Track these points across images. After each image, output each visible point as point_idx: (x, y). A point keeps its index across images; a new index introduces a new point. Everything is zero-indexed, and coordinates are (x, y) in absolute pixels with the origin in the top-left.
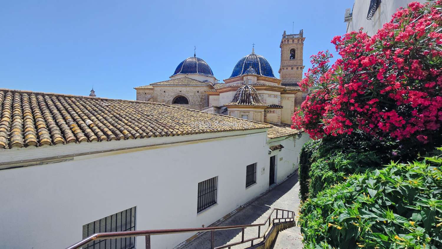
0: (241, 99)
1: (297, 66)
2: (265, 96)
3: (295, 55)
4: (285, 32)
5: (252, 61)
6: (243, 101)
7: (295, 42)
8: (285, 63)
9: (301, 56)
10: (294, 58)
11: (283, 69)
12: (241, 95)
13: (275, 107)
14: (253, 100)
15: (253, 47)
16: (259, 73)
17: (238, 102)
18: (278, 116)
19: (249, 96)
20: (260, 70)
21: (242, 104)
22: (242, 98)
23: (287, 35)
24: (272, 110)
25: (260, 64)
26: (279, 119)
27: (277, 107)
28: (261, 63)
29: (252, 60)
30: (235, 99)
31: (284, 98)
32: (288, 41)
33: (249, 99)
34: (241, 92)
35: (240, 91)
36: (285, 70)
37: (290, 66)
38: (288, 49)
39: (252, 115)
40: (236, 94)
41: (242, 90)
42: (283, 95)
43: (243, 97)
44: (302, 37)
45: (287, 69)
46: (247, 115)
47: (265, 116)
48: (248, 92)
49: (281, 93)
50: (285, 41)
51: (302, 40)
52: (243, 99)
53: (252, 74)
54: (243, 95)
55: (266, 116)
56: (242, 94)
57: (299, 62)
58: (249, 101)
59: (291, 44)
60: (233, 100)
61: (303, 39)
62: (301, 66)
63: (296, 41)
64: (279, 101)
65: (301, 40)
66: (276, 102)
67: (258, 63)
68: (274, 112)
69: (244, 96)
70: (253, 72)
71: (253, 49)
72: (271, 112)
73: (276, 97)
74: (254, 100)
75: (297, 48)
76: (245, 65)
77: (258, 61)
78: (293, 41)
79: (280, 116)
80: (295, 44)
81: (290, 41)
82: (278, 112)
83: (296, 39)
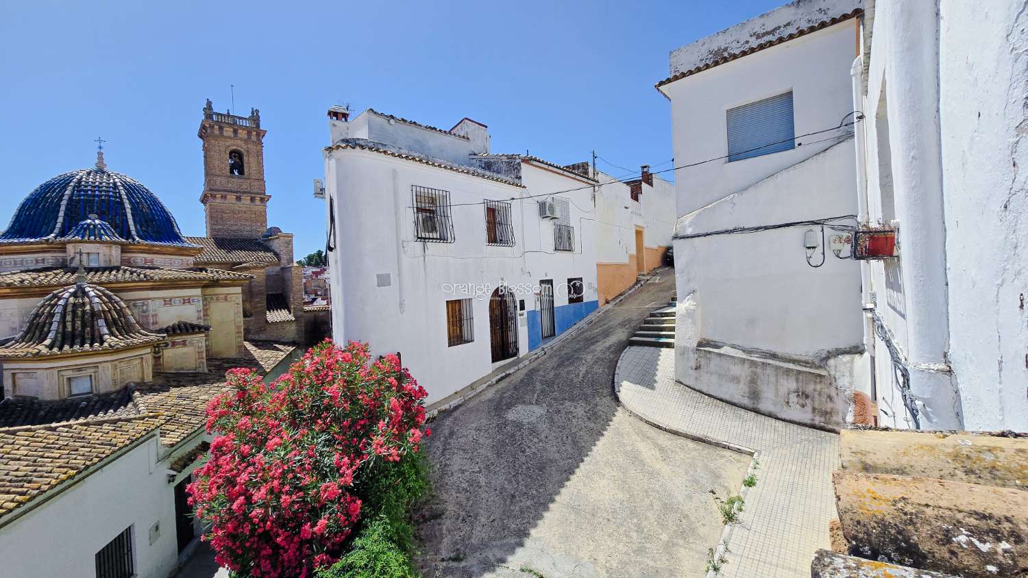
0: (61, 330)
1: (250, 193)
2: (152, 306)
3: (242, 166)
4: (209, 104)
5: (97, 196)
6: (67, 338)
7: (239, 136)
8: (218, 182)
9: (261, 171)
10: (241, 172)
11: (214, 197)
12: (57, 318)
13: (187, 331)
14: (109, 329)
15: (100, 148)
16: (126, 233)
17: (48, 342)
18: (199, 353)
19: (92, 318)
20: (131, 222)
21: (66, 347)
22: (65, 327)
23: (218, 114)
24: (178, 339)
25: (127, 206)
26: (203, 358)
27: (193, 330)
28: (131, 203)
29: (97, 193)
30: (35, 330)
31: (214, 297)
32: (221, 128)
33: (92, 327)
34: (58, 310)
35: (52, 306)
36: (218, 200)
37: (231, 192)
38: (223, 149)
39: (110, 372)
40: (37, 315)
41: (61, 302)
42: (210, 292)
43: (69, 326)
44: (258, 126)
45: (224, 197)
46: (91, 376)
47: (157, 359)
48: (88, 307)
49: (202, 290)
50: (212, 127)
51: (258, 135)
52: (69, 328)
53: (101, 238)
54: (69, 318)
55: (159, 357)
56: (64, 315)
57: (256, 183)
58: (93, 335)
59: (229, 138)
60: (27, 333)
61: (260, 134)
62: (262, 196)
63: (242, 134)
65: (255, 133)
66: (190, 314)
67: (122, 203)
68: (184, 343)
69: (73, 321)
70: (102, 231)
71: (100, 154)
72: (174, 344)
73: (189, 302)
74: (114, 329)
75: (248, 151)
76: (68, 204)
77: (120, 197)
78: (235, 132)
79: (202, 350)
80: (241, 139)
81: (228, 131)
82: (198, 341)
83: (241, 127)
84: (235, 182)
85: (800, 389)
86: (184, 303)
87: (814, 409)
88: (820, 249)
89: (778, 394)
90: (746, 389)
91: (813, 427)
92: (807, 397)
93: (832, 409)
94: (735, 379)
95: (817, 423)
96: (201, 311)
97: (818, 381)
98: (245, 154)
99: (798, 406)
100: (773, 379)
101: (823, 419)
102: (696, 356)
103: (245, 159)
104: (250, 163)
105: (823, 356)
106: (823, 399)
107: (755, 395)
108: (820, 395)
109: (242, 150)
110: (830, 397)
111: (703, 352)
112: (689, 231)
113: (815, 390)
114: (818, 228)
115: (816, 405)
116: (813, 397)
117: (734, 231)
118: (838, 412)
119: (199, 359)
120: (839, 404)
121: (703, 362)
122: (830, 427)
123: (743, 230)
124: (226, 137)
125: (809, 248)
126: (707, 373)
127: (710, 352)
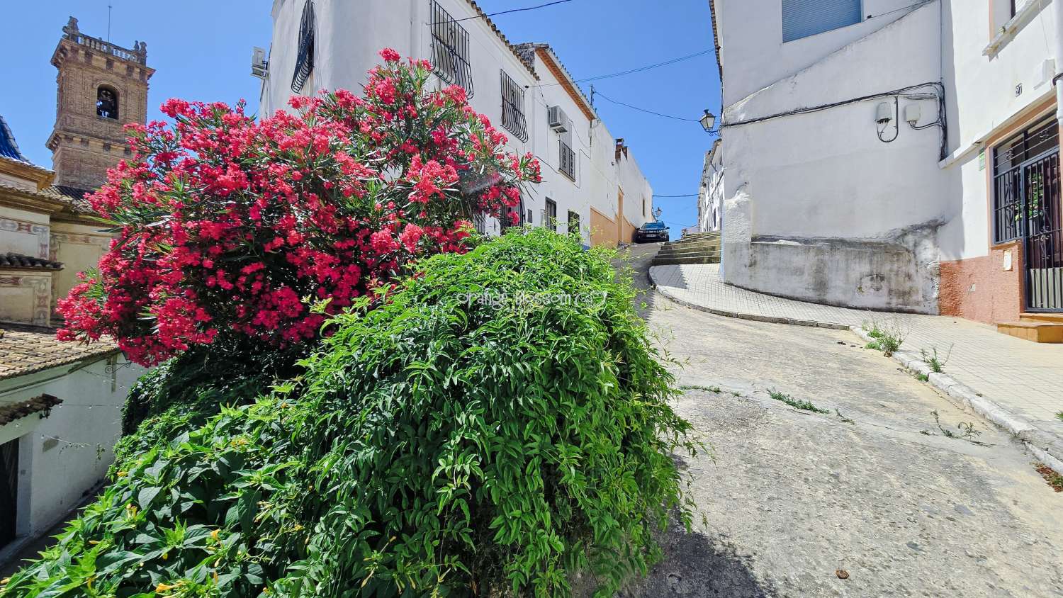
3: (116, 108)
4: (73, 22)
7: (115, 69)
8: (77, 122)
10: (114, 115)
11: (70, 139)
18: (40, 298)
23: (85, 37)
24: (6, 275)
26: (46, 307)
27: (33, 265)
31: (68, 236)
32: (88, 55)
36: (76, 145)
37: (97, 137)
38: (89, 81)
42: (62, 226)
44: (143, 62)
45: (85, 142)
49: (52, 220)
50: (75, 51)
59: (103, 70)
61: (146, 73)
64: (44, 246)
65: (138, 70)
66: (30, 245)
68: (15, 282)
75: (125, 91)
78: (109, 62)
79: (45, 294)
80: (117, 74)
81: (98, 61)
82: (40, 282)
83: (119, 59)
84: (104, 126)
85: (875, 271)
86: (19, 229)
87: (890, 291)
88: (892, 123)
89: (848, 280)
90: (811, 280)
91: (890, 310)
92: (882, 279)
93: (911, 288)
94: (799, 271)
95: (893, 305)
96: (46, 246)
97: (895, 259)
98: (121, 93)
99: (872, 291)
100: (842, 265)
101: (901, 301)
102: (751, 251)
103: (122, 100)
104: (126, 105)
105: (898, 234)
106: (901, 279)
107: (821, 285)
108: (897, 274)
109: (117, 87)
110: (909, 276)
111: (759, 247)
112: (742, 118)
113: (891, 270)
114: (892, 100)
115: (893, 286)
116: (890, 278)
117: (795, 112)
118: (918, 291)
119: (39, 306)
120: (919, 282)
121: (759, 257)
122: (909, 307)
123: (806, 110)
124: (95, 68)
125: (881, 121)
126: (764, 268)
127: (768, 245)
